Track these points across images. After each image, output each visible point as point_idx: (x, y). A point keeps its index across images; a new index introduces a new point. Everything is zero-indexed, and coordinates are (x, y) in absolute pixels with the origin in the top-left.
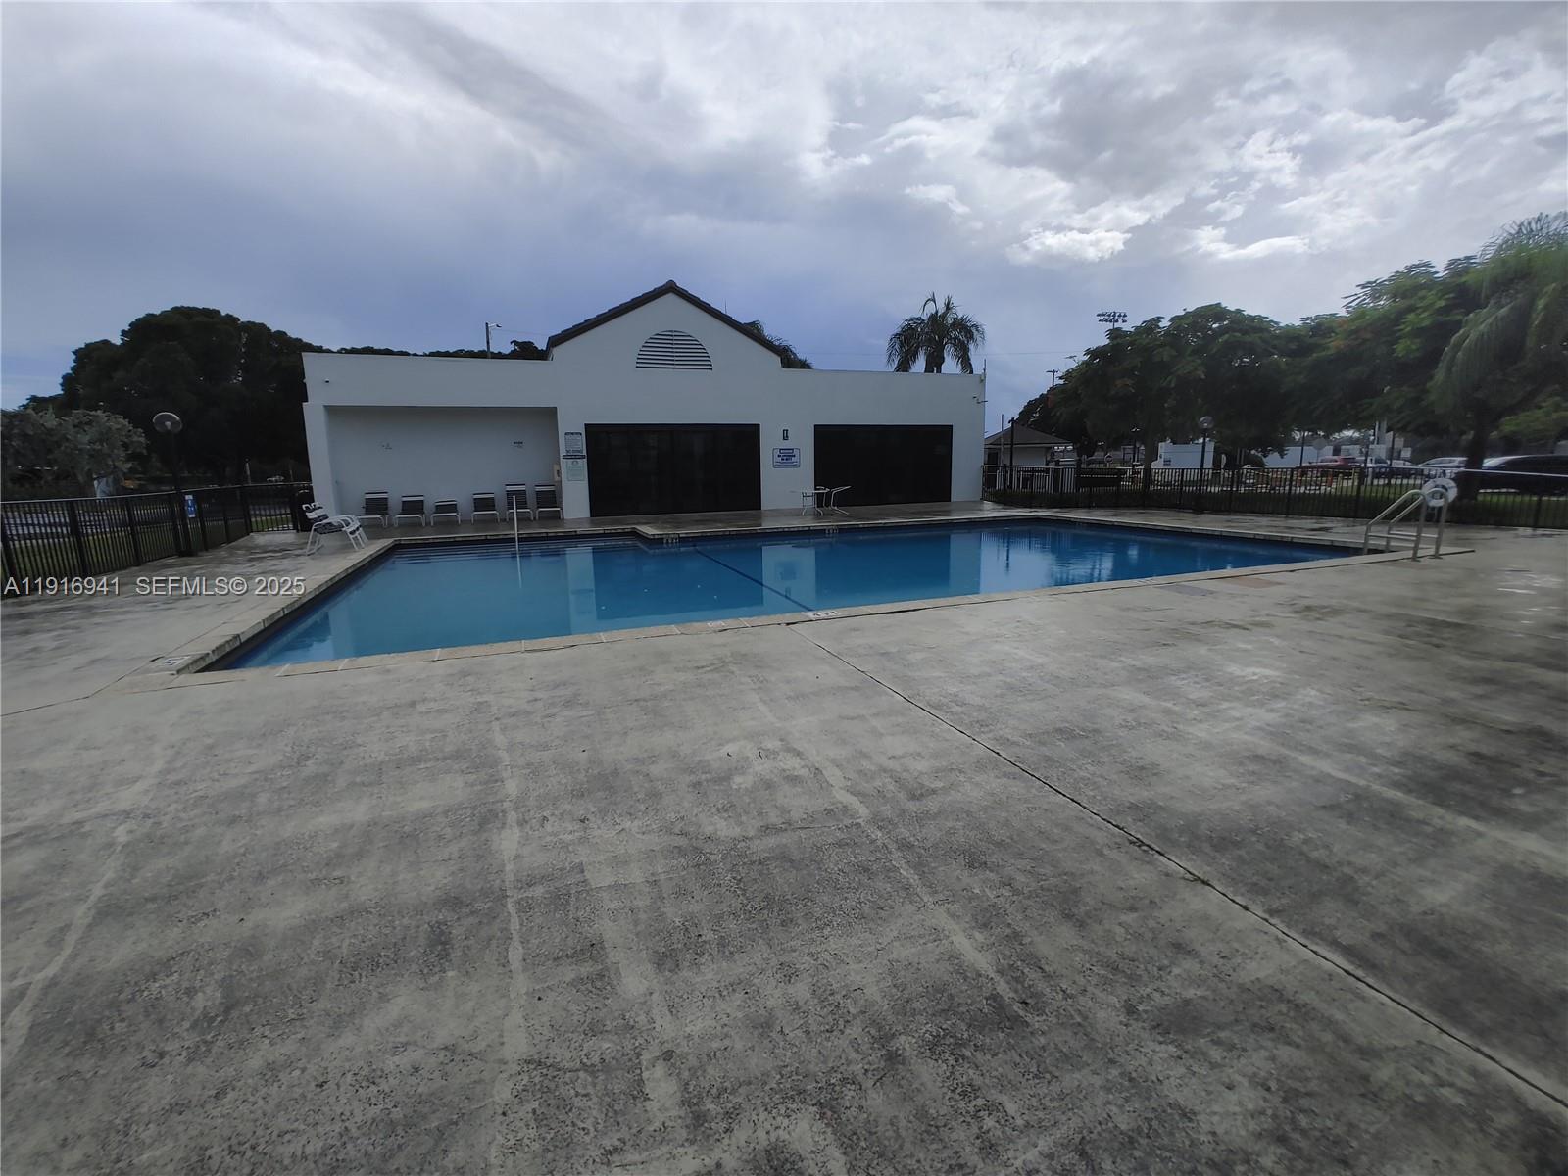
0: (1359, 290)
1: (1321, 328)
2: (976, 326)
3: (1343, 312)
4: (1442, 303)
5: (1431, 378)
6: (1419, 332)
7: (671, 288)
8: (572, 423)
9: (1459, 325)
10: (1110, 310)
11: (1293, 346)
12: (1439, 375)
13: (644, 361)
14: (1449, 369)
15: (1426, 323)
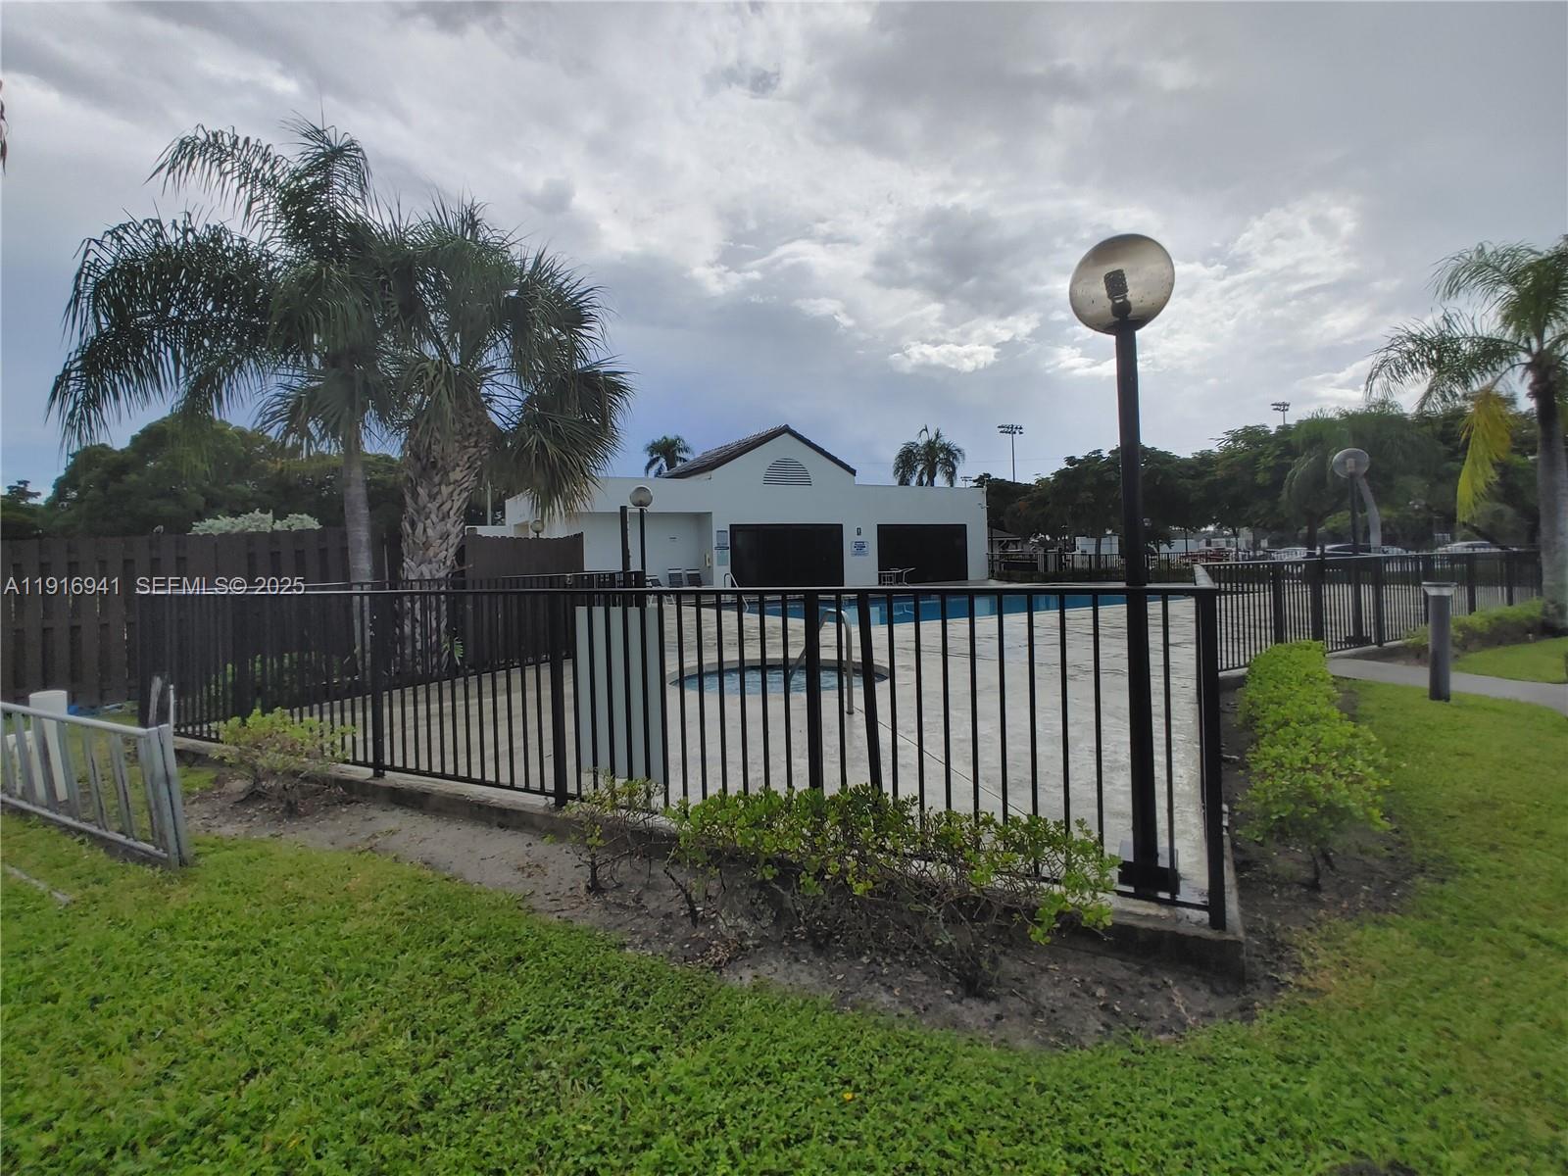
0: (1225, 436)
1: (1205, 460)
2: (959, 451)
3: (1217, 450)
4: (1278, 452)
5: (1279, 496)
6: (1268, 469)
7: (786, 430)
8: (721, 523)
9: (1289, 466)
10: (1009, 424)
11: (1192, 472)
12: (1284, 495)
13: (769, 480)
14: (1289, 491)
15: (1272, 464)
